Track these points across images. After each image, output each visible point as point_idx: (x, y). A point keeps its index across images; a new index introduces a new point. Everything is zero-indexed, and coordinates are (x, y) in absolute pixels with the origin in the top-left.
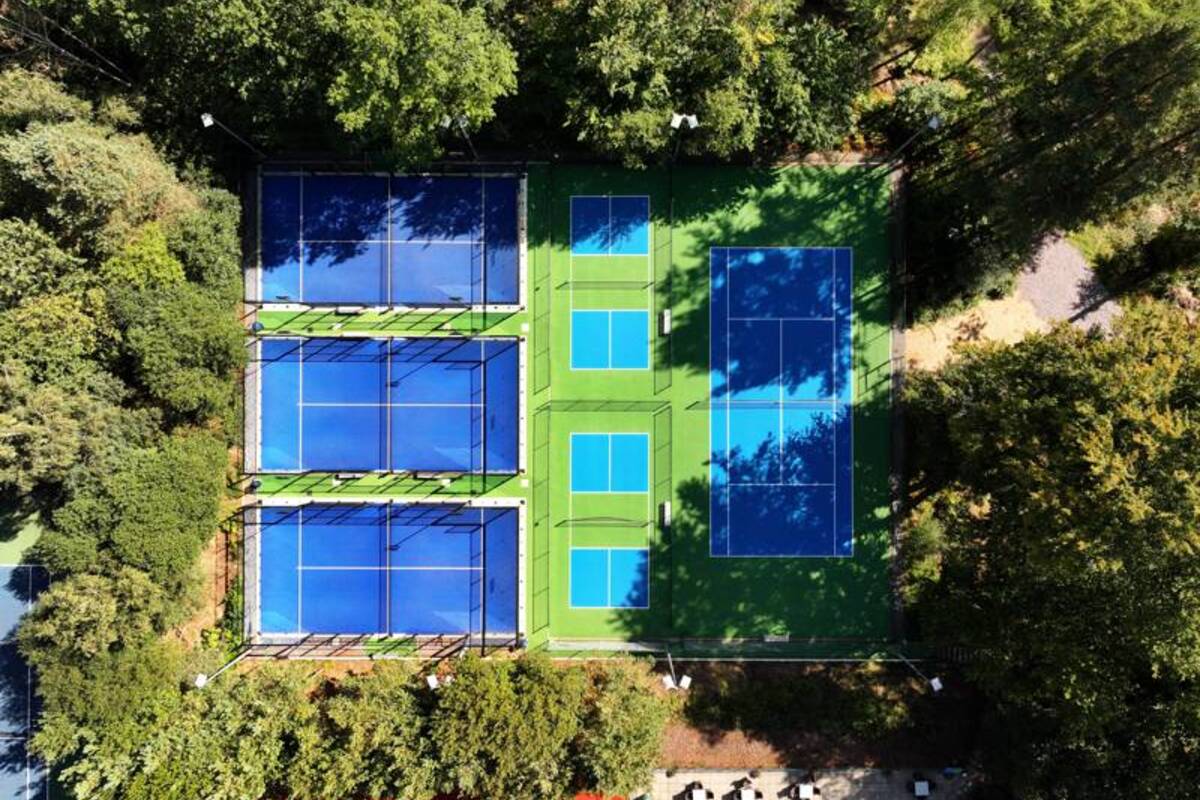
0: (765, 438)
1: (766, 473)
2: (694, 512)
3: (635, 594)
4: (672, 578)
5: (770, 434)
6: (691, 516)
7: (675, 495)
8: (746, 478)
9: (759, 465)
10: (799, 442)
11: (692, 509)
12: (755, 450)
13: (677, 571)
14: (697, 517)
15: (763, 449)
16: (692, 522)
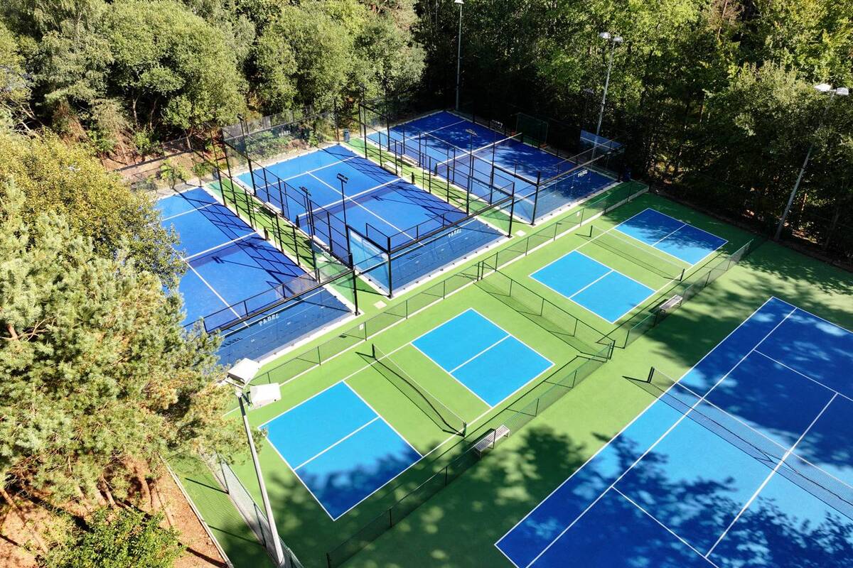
0: (719, 479)
1: (686, 517)
2: (529, 469)
3: (342, 481)
4: (410, 511)
5: (730, 480)
6: (519, 468)
7: (523, 431)
8: (645, 496)
9: (681, 498)
10: (780, 527)
11: (530, 462)
12: (691, 480)
13: (427, 511)
14: (526, 477)
15: (704, 488)
16: (514, 476)
